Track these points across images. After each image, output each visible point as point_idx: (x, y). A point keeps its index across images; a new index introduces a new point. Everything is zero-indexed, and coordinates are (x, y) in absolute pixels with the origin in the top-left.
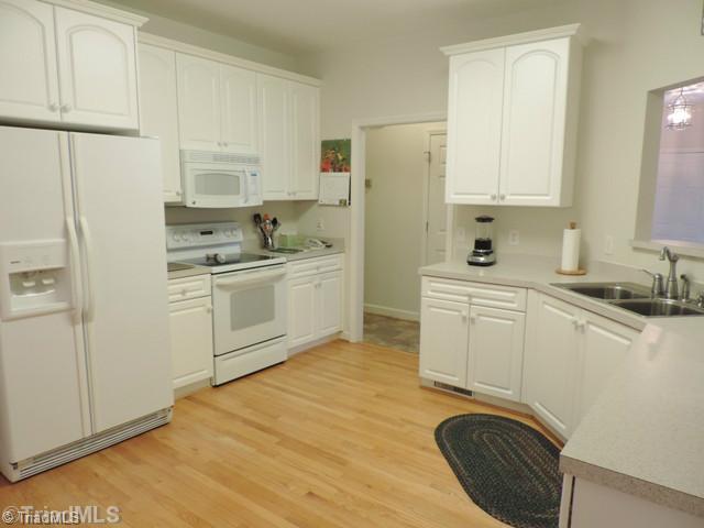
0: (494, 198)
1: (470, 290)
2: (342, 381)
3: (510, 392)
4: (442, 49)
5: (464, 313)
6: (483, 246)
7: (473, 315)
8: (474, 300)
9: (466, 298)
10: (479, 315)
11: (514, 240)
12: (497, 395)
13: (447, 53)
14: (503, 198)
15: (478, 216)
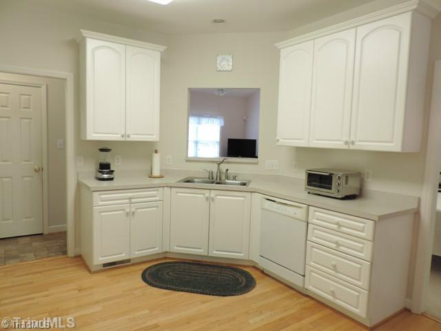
0: (123, 136)
1: (130, 195)
2: (33, 298)
3: (157, 249)
4: (82, 31)
5: (128, 210)
6: (104, 167)
7: (133, 210)
8: (133, 200)
9: (127, 201)
10: (137, 209)
11: (118, 162)
12: (144, 255)
13: (84, 35)
14: (128, 136)
15: (101, 148)
